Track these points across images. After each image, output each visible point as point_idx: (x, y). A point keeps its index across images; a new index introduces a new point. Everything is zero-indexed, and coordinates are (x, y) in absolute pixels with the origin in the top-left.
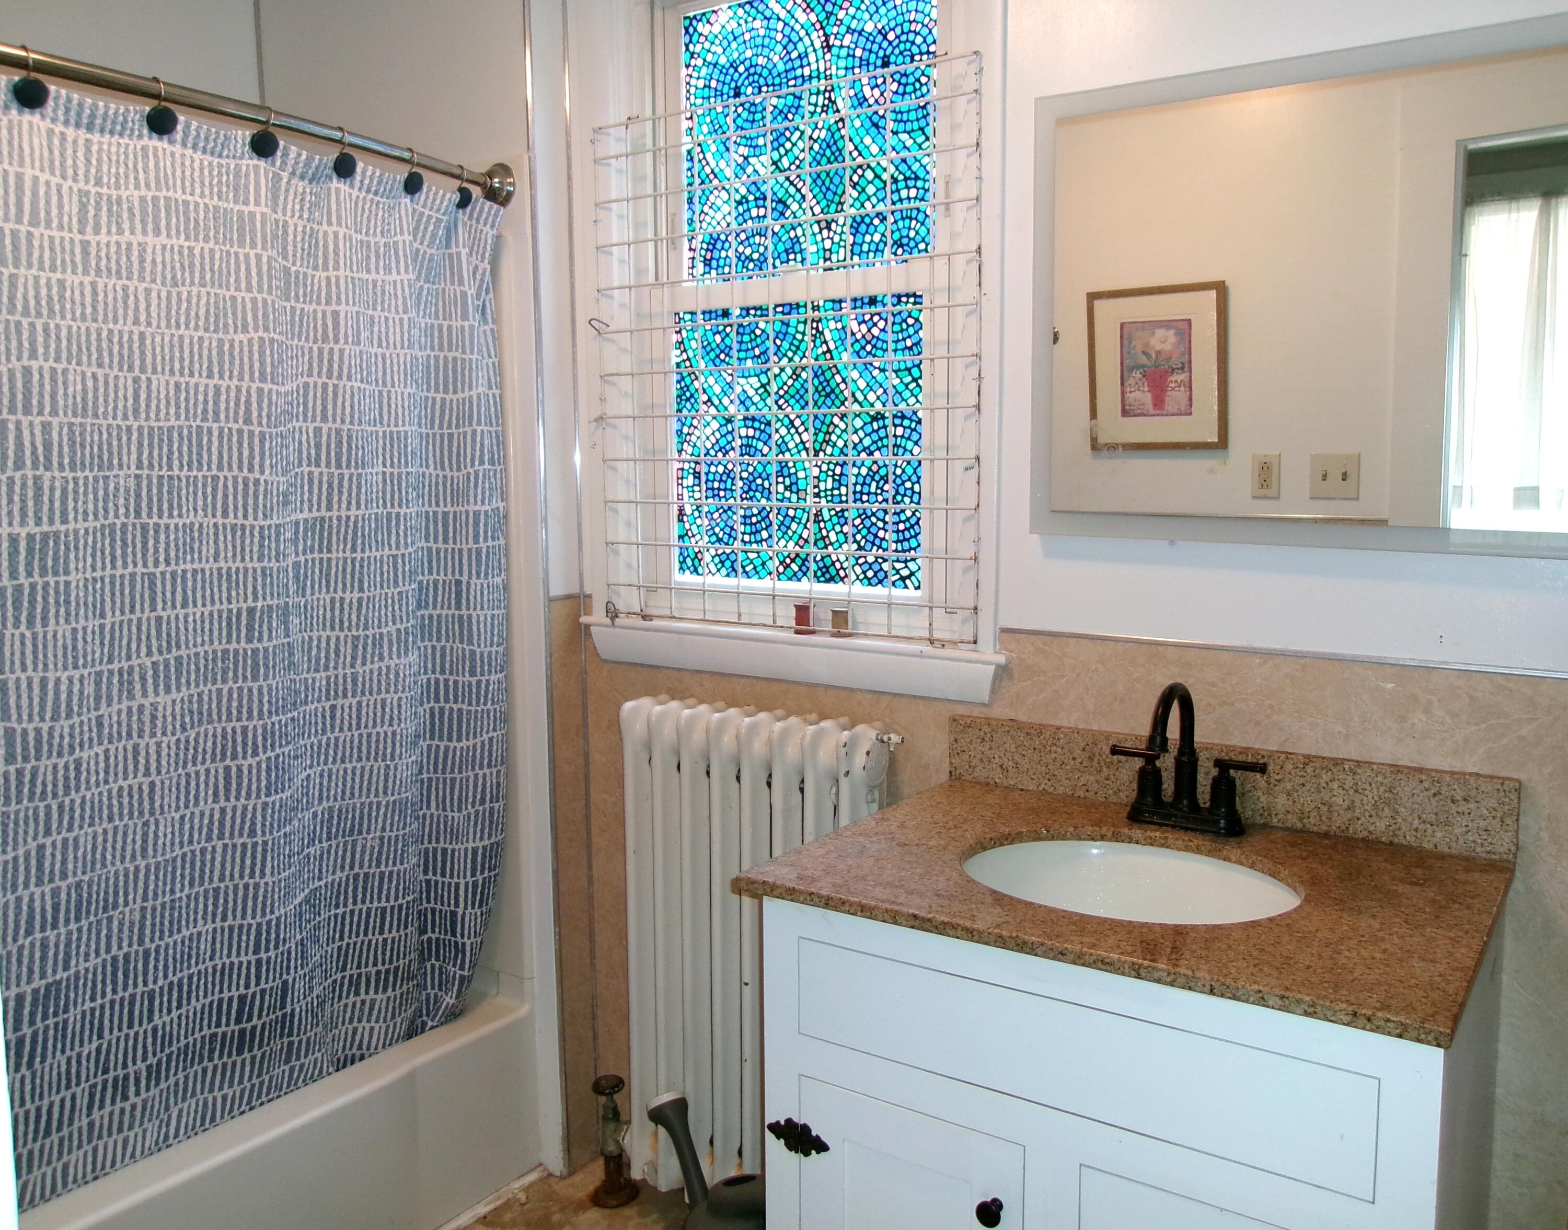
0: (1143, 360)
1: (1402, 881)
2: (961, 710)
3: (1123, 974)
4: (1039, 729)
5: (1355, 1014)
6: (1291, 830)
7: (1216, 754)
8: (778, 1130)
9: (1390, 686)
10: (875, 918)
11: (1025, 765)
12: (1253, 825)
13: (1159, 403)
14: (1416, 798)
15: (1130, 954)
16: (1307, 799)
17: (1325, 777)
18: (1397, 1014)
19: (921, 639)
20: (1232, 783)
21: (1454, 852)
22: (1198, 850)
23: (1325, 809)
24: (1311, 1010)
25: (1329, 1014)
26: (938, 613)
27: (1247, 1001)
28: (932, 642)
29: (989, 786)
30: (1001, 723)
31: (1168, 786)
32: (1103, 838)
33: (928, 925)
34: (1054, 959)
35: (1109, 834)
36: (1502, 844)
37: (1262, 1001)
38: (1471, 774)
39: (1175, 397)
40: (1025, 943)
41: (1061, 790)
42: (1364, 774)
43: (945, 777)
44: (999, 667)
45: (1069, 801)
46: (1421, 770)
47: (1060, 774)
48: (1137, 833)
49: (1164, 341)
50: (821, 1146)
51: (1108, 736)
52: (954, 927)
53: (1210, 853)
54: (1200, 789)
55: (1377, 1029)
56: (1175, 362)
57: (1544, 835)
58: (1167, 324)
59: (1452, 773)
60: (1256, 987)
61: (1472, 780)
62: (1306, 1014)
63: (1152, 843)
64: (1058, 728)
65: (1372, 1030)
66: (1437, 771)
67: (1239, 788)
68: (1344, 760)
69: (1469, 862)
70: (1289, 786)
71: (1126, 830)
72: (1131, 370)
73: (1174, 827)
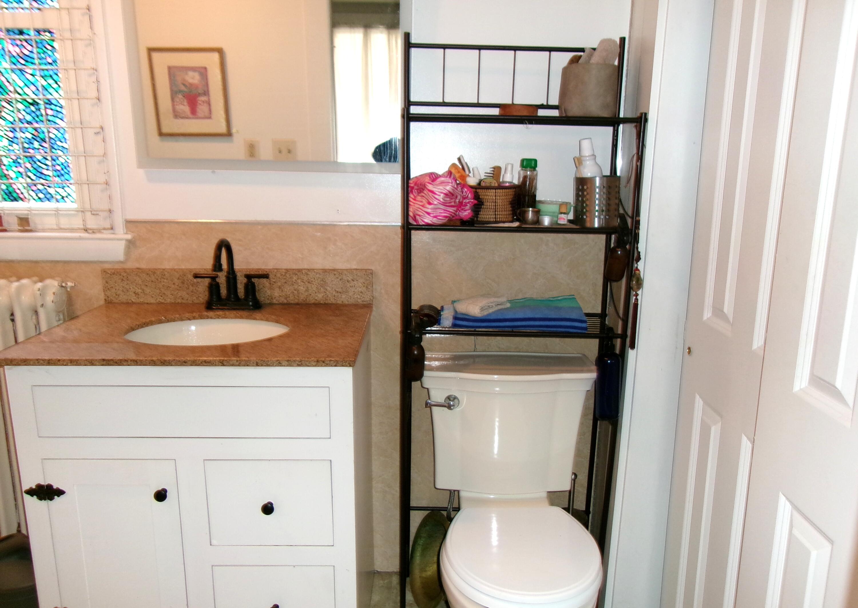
0: (183, 88)
1: (330, 315)
2: (107, 266)
3: (216, 365)
4: (154, 272)
5: (318, 361)
6: (283, 304)
7: (245, 273)
8: (31, 492)
9: (319, 234)
10: (80, 365)
11: (148, 290)
12: (265, 304)
13: (194, 111)
14: (334, 283)
15: (217, 357)
16: (288, 289)
17: (295, 278)
18: (333, 358)
19: (79, 229)
20: (253, 285)
21: (350, 303)
22: (241, 317)
23: (296, 292)
24: (300, 363)
25: (307, 363)
26: (88, 214)
27: (273, 366)
28: (86, 230)
29: (129, 304)
30: (132, 270)
31: (224, 291)
32: (194, 318)
33: (111, 363)
34: (181, 365)
35: (197, 316)
36: (367, 298)
37: (279, 364)
38: (354, 269)
39: (202, 109)
40: (165, 361)
41: (169, 301)
42: (311, 275)
43: (102, 302)
44: (127, 240)
45: (175, 305)
46: (334, 270)
47: (168, 293)
48: (211, 314)
49: (193, 78)
50: (60, 493)
51: (190, 270)
52: (126, 361)
53: (248, 318)
54: (239, 291)
55: (327, 365)
56: (200, 91)
57: (383, 291)
58: (193, 69)
59: (347, 270)
60: (276, 359)
61: (355, 271)
62: (299, 365)
63: (218, 317)
64: (164, 270)
65: (325, 366)
66: (341, 269)
67: (257, 288)
68: (302, 270)
69: (356, 306)
70: (279, 284)
71: (206, 313)
72: (176, 93)
73: (228, 309)
